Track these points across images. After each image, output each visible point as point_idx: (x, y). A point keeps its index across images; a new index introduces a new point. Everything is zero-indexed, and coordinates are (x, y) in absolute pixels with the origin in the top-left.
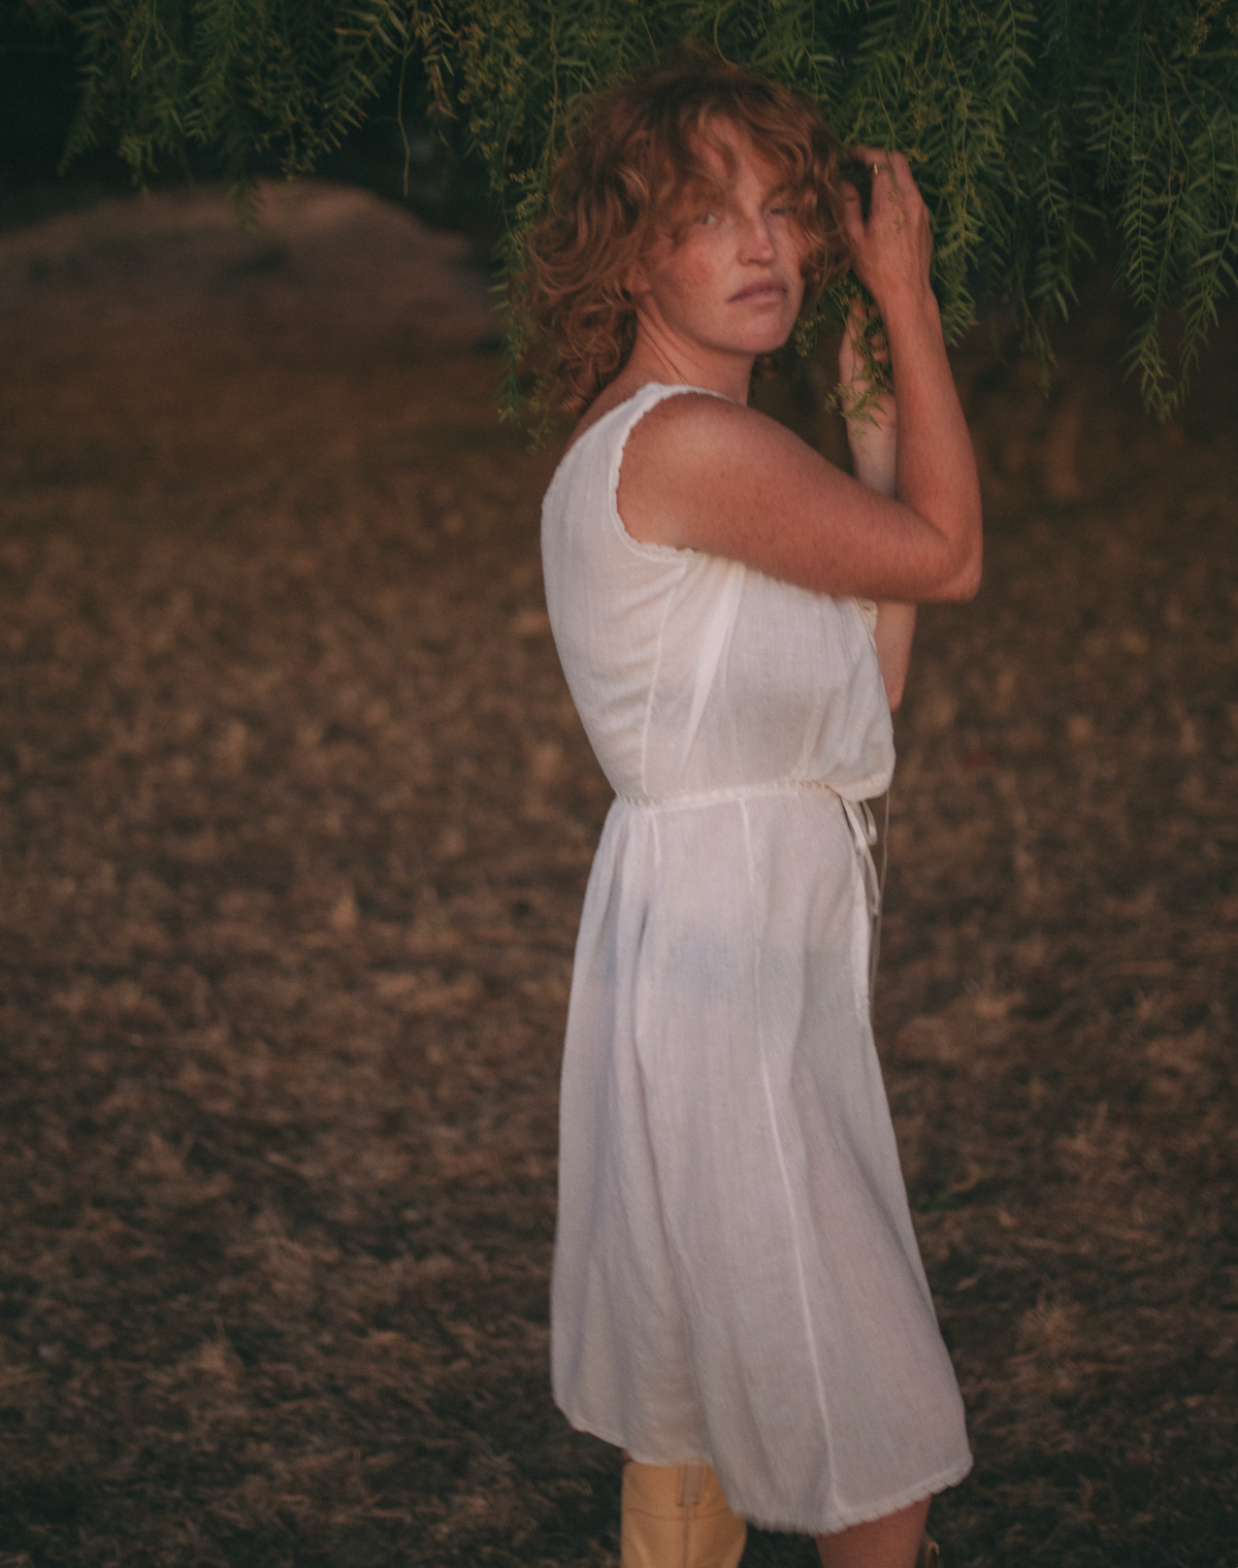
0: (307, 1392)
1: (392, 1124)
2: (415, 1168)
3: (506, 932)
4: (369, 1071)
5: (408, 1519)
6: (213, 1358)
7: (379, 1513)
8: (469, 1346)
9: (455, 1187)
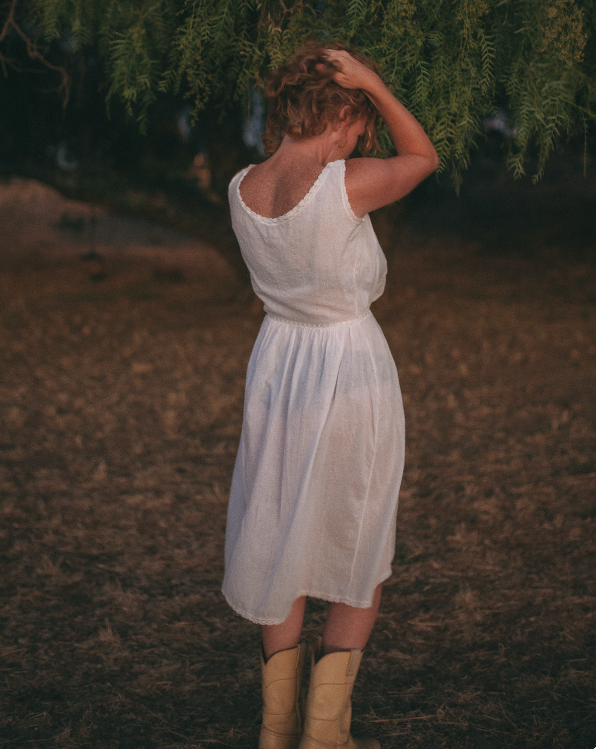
0: (152, 646)
1: (152, 551)
2: (168, 566)
3: (178, 478)
4: (133, 532)
5: (219, 684)
6: (106, 636)
7: (203, 684)
8: (219, 625)
9: (190, 571)
